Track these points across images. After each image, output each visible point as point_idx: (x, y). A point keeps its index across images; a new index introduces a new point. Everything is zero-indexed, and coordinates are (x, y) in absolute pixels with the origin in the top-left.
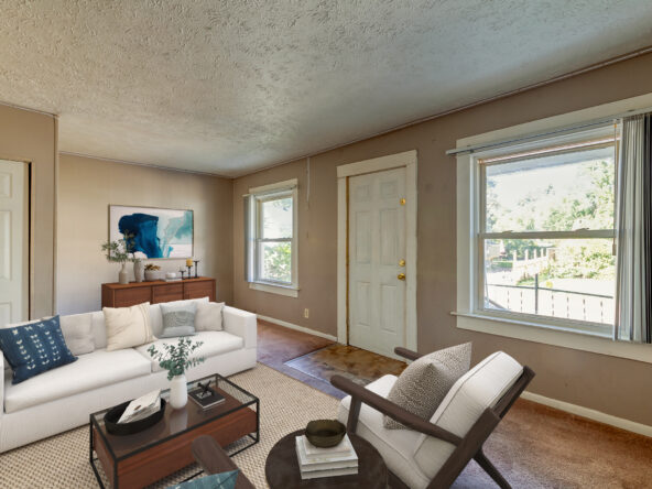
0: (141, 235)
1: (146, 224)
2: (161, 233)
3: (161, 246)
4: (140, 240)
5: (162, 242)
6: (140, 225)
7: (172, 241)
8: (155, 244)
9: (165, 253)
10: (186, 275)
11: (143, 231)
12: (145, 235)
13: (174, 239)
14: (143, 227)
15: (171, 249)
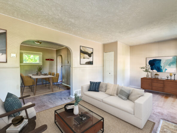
0: (155, 65)
1: (157, 62)
2: (162, 64)
3: (162, 68)
4: (155, 66)
5: (162, 67)
6: (155, 62)
7: (167, 67)
8: (160, 68)
9: (164, 71)
10: (169, 79)
11: (156, 64)
12: (156, 65)
13: (168, 66)
14: (156, 63)
15: (166, 70)
